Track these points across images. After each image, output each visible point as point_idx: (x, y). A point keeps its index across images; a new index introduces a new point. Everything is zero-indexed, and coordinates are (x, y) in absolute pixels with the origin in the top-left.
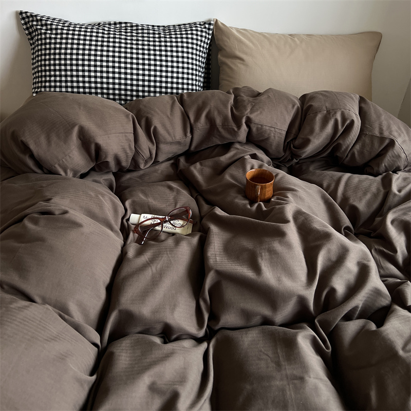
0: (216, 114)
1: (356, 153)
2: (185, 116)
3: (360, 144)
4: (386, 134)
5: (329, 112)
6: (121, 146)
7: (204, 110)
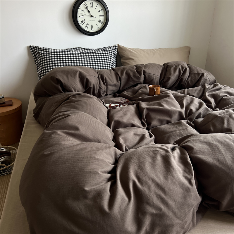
0: (130, 71)
1: (189, 81)
2: (117, 74)
3: (190, 78)
4: (200, 72)
5: (176, 66)
6: (95, 82)
7: (124, 71)
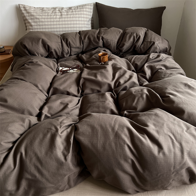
0: (91, 36)
1: (142, 48)
2: (80, 38)
3: (143, 45)
4: (152, 40)
5: (132, 33)
6: (57, 47)
7: (87, 35)
